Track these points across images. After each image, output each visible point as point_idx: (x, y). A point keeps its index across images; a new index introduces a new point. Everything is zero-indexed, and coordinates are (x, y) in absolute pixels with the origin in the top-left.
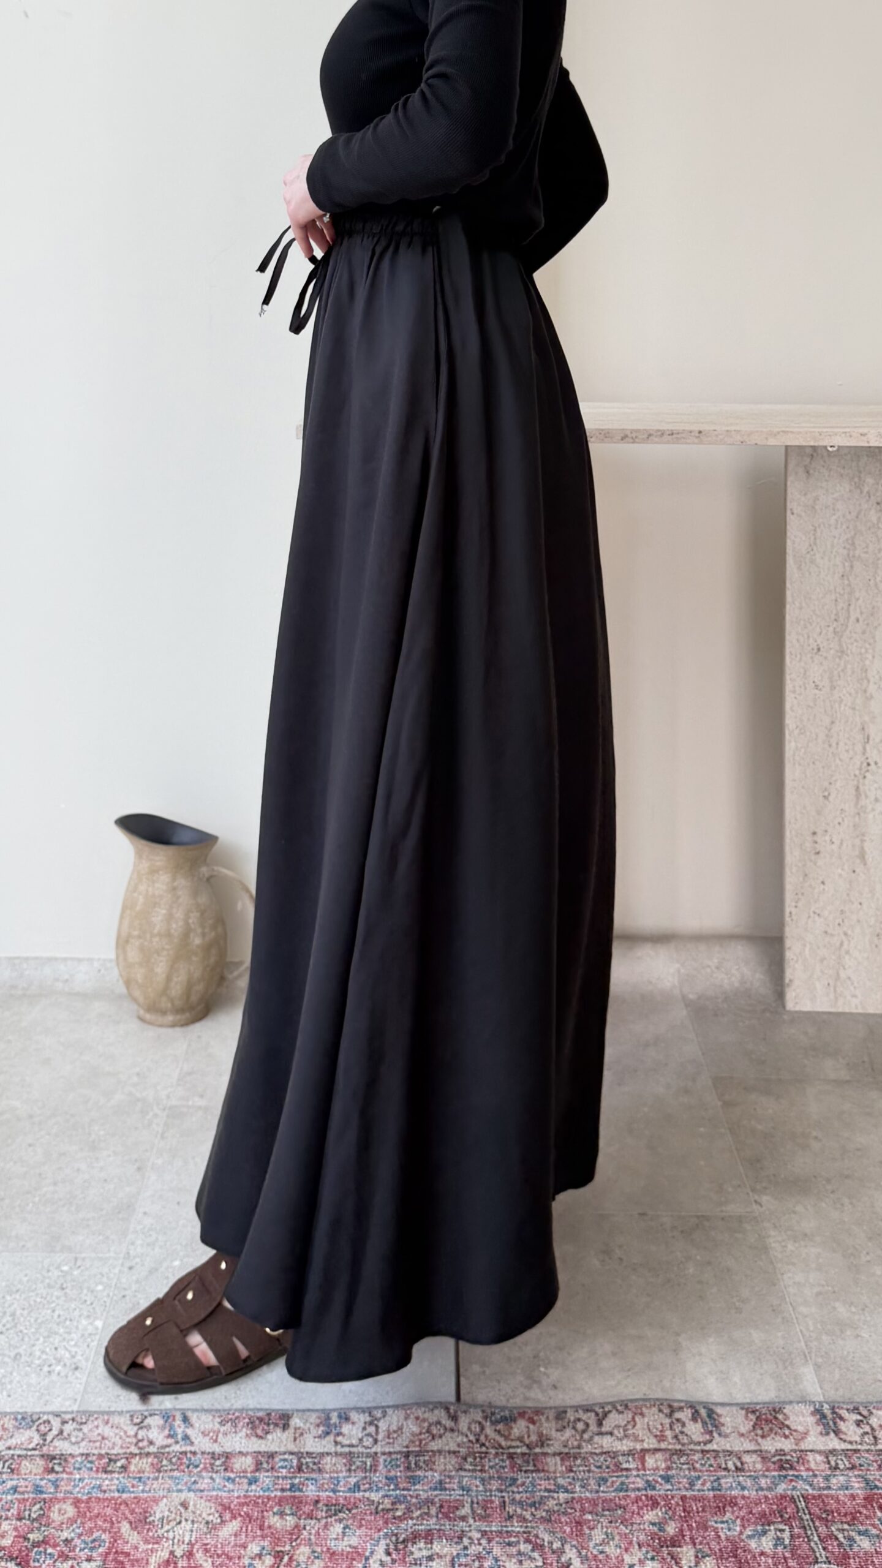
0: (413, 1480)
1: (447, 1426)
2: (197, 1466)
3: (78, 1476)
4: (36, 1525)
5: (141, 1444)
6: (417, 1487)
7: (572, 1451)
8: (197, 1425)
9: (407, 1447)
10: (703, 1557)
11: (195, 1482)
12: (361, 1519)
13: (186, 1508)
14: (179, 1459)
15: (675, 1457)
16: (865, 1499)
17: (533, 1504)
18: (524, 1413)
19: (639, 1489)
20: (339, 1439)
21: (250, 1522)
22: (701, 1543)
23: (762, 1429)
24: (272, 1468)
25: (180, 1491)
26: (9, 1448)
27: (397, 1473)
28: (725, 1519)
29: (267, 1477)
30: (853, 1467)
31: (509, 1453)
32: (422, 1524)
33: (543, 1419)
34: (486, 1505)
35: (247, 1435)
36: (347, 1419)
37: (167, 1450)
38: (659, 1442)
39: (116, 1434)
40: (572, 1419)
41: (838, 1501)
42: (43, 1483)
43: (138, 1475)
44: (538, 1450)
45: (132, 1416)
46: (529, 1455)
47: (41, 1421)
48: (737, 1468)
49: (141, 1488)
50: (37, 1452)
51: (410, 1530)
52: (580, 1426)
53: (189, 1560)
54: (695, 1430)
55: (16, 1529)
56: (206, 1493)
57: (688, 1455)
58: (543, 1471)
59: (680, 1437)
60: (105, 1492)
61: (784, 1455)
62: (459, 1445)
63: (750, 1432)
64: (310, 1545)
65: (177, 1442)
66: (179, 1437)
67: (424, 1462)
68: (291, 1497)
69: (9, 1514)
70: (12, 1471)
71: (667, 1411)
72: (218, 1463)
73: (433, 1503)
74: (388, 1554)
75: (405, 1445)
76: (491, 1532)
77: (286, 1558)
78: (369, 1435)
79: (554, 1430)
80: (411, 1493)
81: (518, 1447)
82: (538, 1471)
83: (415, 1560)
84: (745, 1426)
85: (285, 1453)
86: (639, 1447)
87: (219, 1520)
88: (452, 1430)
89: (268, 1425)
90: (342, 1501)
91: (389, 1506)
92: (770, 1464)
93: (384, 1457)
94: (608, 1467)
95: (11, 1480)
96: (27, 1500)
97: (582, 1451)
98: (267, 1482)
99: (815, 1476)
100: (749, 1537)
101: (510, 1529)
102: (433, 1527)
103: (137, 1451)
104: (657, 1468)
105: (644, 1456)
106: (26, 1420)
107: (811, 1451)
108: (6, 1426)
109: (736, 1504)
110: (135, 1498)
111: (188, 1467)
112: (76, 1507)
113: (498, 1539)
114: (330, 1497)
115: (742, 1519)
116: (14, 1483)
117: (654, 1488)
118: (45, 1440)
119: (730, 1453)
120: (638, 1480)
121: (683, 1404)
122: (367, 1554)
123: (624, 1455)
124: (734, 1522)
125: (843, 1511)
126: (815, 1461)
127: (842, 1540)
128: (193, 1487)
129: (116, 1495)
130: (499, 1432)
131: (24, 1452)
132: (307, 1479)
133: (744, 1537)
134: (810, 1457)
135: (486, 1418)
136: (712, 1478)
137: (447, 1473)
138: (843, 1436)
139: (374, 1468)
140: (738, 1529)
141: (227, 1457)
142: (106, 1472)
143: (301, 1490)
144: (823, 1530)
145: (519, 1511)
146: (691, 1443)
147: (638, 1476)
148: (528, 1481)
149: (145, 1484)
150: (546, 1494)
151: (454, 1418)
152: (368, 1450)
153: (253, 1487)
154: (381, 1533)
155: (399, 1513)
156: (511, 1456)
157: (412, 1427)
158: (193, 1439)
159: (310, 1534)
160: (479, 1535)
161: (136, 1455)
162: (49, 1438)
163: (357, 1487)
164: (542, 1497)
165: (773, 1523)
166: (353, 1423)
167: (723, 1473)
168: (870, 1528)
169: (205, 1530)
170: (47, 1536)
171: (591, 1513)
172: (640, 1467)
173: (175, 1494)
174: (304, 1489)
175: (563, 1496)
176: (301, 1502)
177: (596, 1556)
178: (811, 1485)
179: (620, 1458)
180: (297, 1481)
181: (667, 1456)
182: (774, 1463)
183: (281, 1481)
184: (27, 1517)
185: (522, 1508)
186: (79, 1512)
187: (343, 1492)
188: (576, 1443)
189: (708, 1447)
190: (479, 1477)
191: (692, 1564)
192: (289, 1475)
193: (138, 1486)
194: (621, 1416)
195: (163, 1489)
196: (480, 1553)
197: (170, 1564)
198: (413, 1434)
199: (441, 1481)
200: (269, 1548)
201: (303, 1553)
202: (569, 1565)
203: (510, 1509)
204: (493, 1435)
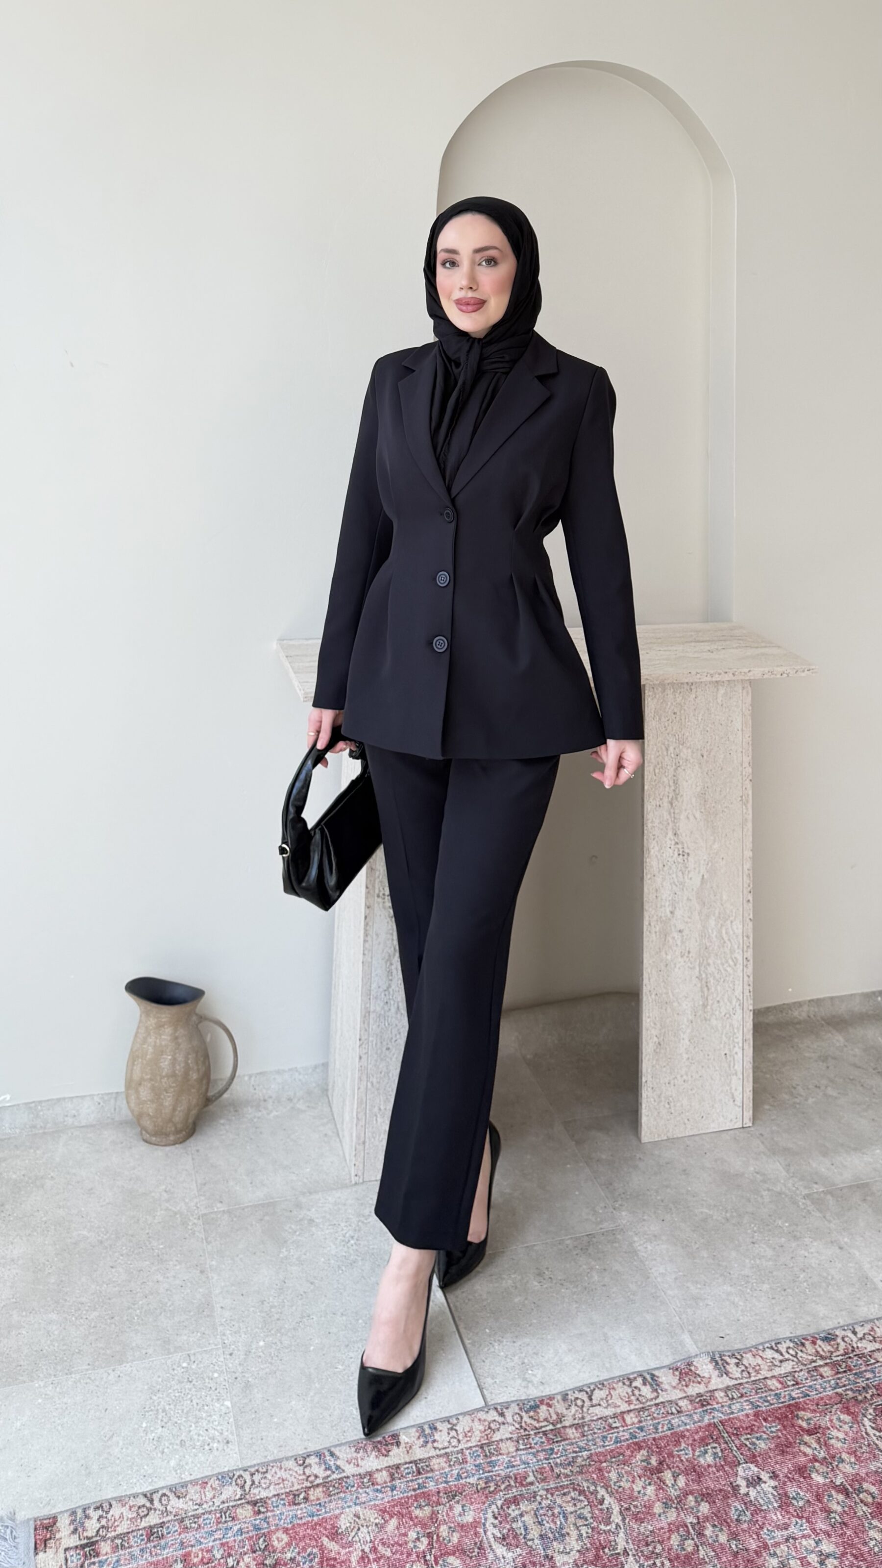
0: (492, 1464)
1: (500, 1421)
2: (353, 1486)
3: (278, 1512)
4: (266, 1553)
5: (310, 1479)
6: (497, 1468)
7: (580, 1422)
8: (341, 1457)
9: (480, 1442)
10: (678, 1476)
11: (357, 1498)
12: (470, 1498)
13: (359, 1518)
14: (339, 1484)
15: (641, 1413)
16: (755, 1415)
17: (569, 1464)
18: (543, 1400)
19: (627, 1440)
20: (435, 1445)
21: (403, 1516)
22: (673, 1467)
23: (685, 1380)
24: (402, 1476)
25: (349, 1507)
26: (223, 1502)
27: (481, 1461)
28: (682, 1448)
29: (401, 1483)
30: (742, 1396)
31: (543, 1432)
32: (508, 1494)
33: (555, 1402)
34: (541, 1471)
35: (377, 1457)
36: (436, 1430)
37: (329, 1479)
38: (629, 1405)
39: (291, 1475)
40: (573, 1399)
41: (740, 1420)
42: (257, 1522)
43: (318, 1502)
44: (559, 1426)
45: (296, 1459)
46: (555, 1429)
47: (236, 1477)
48: (678, 1412)
49: (323, 1510)
50: (243, 1501)
51: (503, 1499)
52: (579, 1403)
53: (376, 1553)
54: (646, 1391)
55: (254, 1559)
57: (648, 1410)
58: (567, 1439)
59: (640, 1398)
60: (301, 1518)
61: (702, 1396)
62: (511, 1433)
63: (678, 1384)
64: (446, 1524)
65: (334, 1472)
66: (333, 1468)
67: (495, 1449)
68: (421, 1493)
69: (245, 1549)
70: (233, 1518)
71: (627, 1383)
72: (365, 1480)
73: (510, 1477)
74: (496, 1518)
75: (478, 1439)
76: (551, 1488)
77: (435, 1537)
78: (453, 1437)
79: (564, 1409)
80: (494, 1473)
81: (546, 1426)
82: (564, 1440)
83: (513, 1518)
84: (675, 1381)
85: (406, 1463)
86: (618, 1411)
87: (383, 1521)
88: (504, 1424)
89: (386, 1445)
90: (454, 1488)
91: (484, 1485)
92: (696, 1404)
93: (469, 1451)
94: (604, 1428)
95: (236, 1525)
96: (253, 1537)
97: (585, 1420)
98: (402, 1487)
99: (723, 1406)
100: (699, 1456)
101: (562, 1484)
102: (516, 1494)
103: (309, 1485)
104: (633, 1424)
105: (623, 1416)
106: (225, 1478)
107: (716, 1390)
108: (214, 1486)
109: (685, 1436)
110: (323, 1518)
111: (347, 1488)
112: (287, 1534)
113: (557, 1493)
114: (444, 1487)
115: (692, 1445)
116: (238, 1527)
117: (636, 1438)
118: (245, 1491)
119: (670, 1402)
120: (625, 1434)
121: (635, 1375)
122: (483, 1521)
123: (611, 1418)
124: (687, 1449)
125: (744, 1426)
126: (720, 1395)
127: (749, 1446)
128: (358, 1502)
129: (310, 1519)
130: (531, 1417)
131: (235, 1503)
132: (427, 1478)
133: (695, 1457)
134: (717, 1394)
135: (521, 1409)
136: (666, 1422)
137: (510, 1455)
138: (731, 1376)
139: (465, 1461)
140: (691, 1452)
141: (370, 1475)
142: (295, 1504)
143: (426, 1487)
144: (737, 1442)
145: (562, 1470)
146: (647, 1401)
147: (624, 1431)
148: (561, 1448)
149: (326, 1507)
150: (575, 1455)
151: (502, 1414)
152: (456, 1449)
153: (395, 1492)
154: (486, 1505)
155: (492, 1489)
156: (545, 1433)
157: (478, 1427)
158: (344, 1468)
159: (443, 1516)
160: (545, 1493)
161: (310, 1488)
162: (247, 1489)
163: (460, 1476)
164: (573, 1457)
165: (710, 1443)
166: (441, 1433)
167: (673, 1417)
168: (762, 1434)
169: (377, 1530)
170: (277, 1559)
171: (605, 1462)
172: (623, 1424)
173: (347, 1510)
174: (427, 1485)
175: (585, 1454)
176: (429, 1495)
177: (617, 1491)
178: (722, 1413)
179: (610, 1421)
180: (421, 1481)
181: (636, 1412)
182: (697, 1403)
183: (410, 1484)
184: (258, 1549)
185: (564, 1468)
186: (291, 1537)
187: (453, 1481)
188: (580, 1416)
189: (658, 1401)
190: (531, 1453)
191: (673, 1482)
192: (414, 1478)
193: (321, 1510)
194: (602, 1392)
195: (338, 1508)
196: (550, 1504)
197: (363, 1558)
198: (481, 1432)
199: (509, 1461)
200: (422, 1532)
201: (444, 1530)
202: (603, 1500)
203: (557, 1470)
204: (529, 1421)
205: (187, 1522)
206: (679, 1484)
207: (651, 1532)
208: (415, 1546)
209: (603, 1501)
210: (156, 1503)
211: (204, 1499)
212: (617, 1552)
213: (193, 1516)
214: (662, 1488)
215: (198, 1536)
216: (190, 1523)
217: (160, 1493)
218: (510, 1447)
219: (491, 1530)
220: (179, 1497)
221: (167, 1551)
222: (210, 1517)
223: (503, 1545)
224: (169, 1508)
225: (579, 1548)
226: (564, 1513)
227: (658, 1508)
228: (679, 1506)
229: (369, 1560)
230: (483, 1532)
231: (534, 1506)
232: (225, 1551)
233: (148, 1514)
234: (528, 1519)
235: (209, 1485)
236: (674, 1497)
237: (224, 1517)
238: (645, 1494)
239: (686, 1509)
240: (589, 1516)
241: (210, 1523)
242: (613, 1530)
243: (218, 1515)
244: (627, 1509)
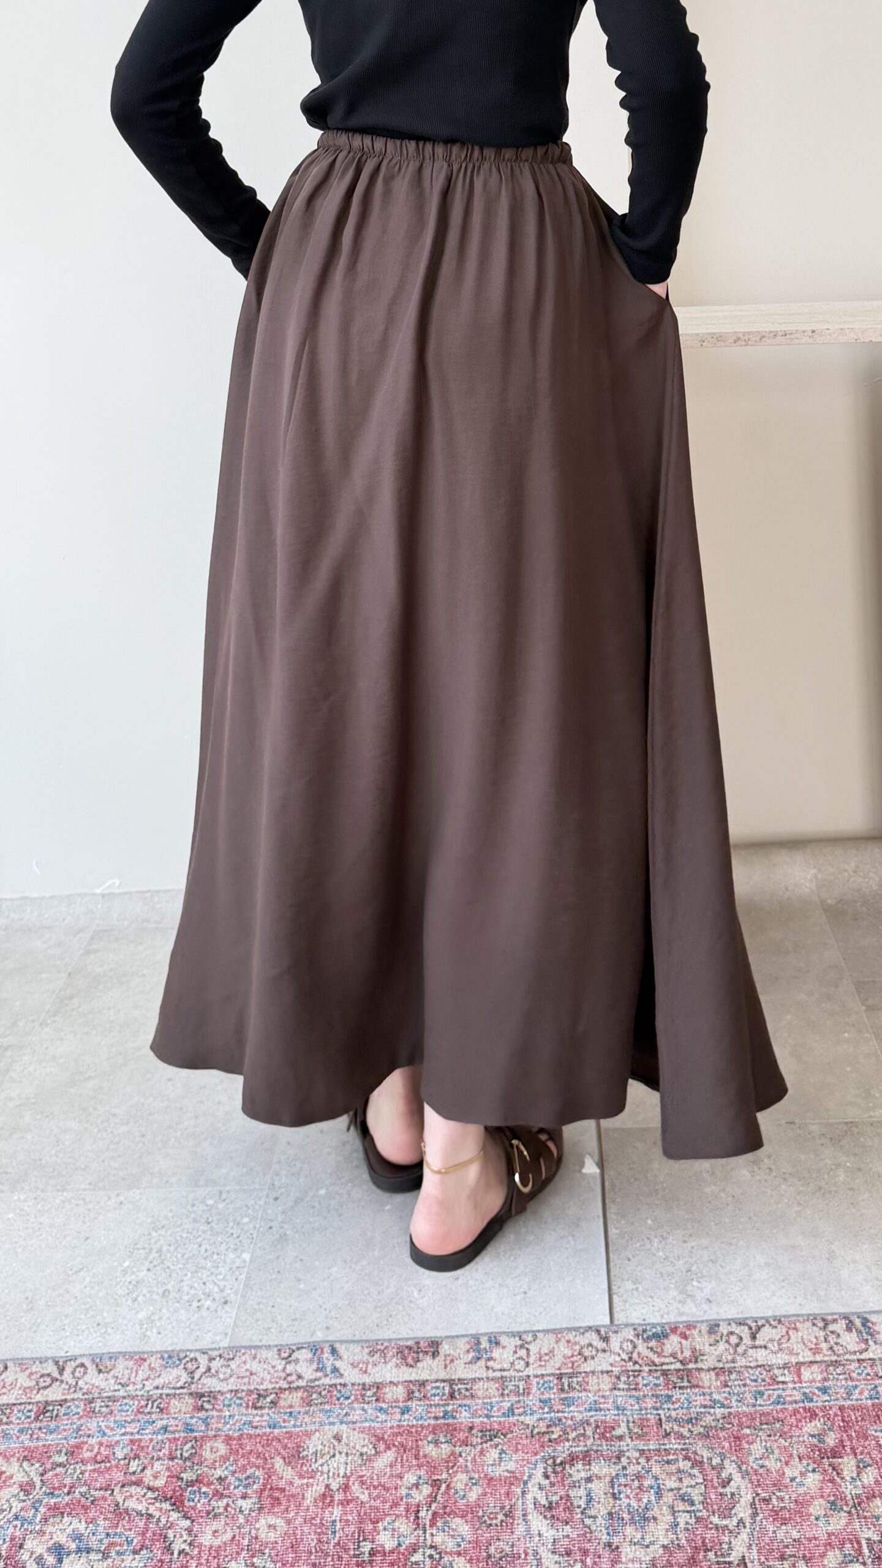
0: (567, 1402)
1: (599, 1347)
2: (348, 1398)
3: (227, 1413)
4: (188, 1464)
5: (289, 1379)
6: (572, 1408)
7: (727, 1366)
8: (345, 1357)
9: (559, 1369)
10: (865, 1467)
11: (346, 1414)
12: (517, 1444)
13: (339, 1441)
14: (329, 1392)
15: (831, 1368)
17: (690, 1421)
18: (676, 1328)
19: (796, 1402)
20: (490, 1364)
21: (405, 1451)
22: (862, 1453)
24: (424, 1397)
25: (333, 1424)
26: (157, 1388)
27: (553, 1395)
29: (420, 1405)
31: (664, 1370)
32: (578, 1446)
33: (695, 1332)
34: (643, 1424)
35: (397, 1365)
36: (497, 1343)
37: (317, 1383)
38: (814, 1354)
39: (264, 1369)
40: (725, 1332)
42: (193, 1421)
43: (288, 1410)
45: (279, 1350)
46: (683, 1371)
47: (187, 1359)
49: (292, 1423)
50: (185, 1391)
51: (567, 1452)
52: (734, 1340)
53: (345, 1493)
54: (850, 1341)
55: (168, 1469)
56: (358, 1425)
57: (844, 1365)
58: (698, 1386)
59: (835, 1348)
60: (256, 1427)
62: (611, 1365)
64: (467, 1472)
65: (327, 1375)
66: (329, 1370)
67: (578, 1382)
68: (445, 1424)
69: (161, 1454)
70: (162, 1410)
71: (821, 1324)
72: (369, 1393)
73: (588, 1424)
74: (547, 1477)
75: (558, 1365)
76: (649, 1450)
77: (444, 1486)
78: (521, 1358)
79: (707, 1346)
80: (566, 1415)
81: (671, 1363)
82: (692, 1387)
83: (574, 1482)
85: (437, 1381)
86: (794, 1360)
87: (373, 1452)
88: (604, 1351)
89: (418, 1353)
90: (496, 1427)
91: (544, 1429)
93: (537, 1380)
94: (764, 1380)
95: (161, 1419)
96: (178, 1439)
97: (736, 1365)
98: (420, 1411)
101: (667, 1447)
102: (590, 1448)
103: (286, 1386)
104: (814, 1381)
105: (799, 1370)
106: (171, 1358)
108: (153, 1365)
110: (286, 1433)
111: (338, 1399)
112: (228, 1444)
113: (656, 1458)
114: (482, 1422)
116: (164, 1422)
117: (811, 1400)
118: (193, 1378)
120: (795, 1392)
121: (835, 1317)
122: (525, 1478)
123: (779, 1368)
128: (345, 1419)
129: (268, 1430)
130: (652, 1349)
131: (173, 1391)
132: (460, 1406)
135: (637, 1336)
136: (869, 1387)
137: (601, 1394)
139: (527, 1392)
141: (378, 1388)
142: (256, 1408)
143: (454, 1418)
145: (676, 1428)
146: (846, 1353)
147: (794, 1388)
148: (683, 1397)
149: (296, 1419)
150: (703, 1410)
151: (606, 1339)
152: (521, 1374)
153: (406, 1416)
154: (538, 1457)
155: (554, 1436)
156: (665, 1373)
157: (563, 1350)
158: (342, 1371)
159: (466, 1461)
160: (637, 1455)
161: (285, 1390)
162: (197, 1375)
163: (511, 1411)
164: (697, 1413)
166: (504, 1347)
167: (880, 1381)
169: (360, 1462)
170: (201, 1475)
171: (749, 1427)
172: (796, 1379)
173: (327, 1427)
174: (458, 1416)
175: (719, 1412)
176: (455, 1429)
177: (756, 1470)
179: (776, 1371)
180: (450, 1408)
181: (823, 1366)
183: (433, 1409)
184: (179, 1456)
185: (680, 1426)
186: (231, 1449)
187: (497, 1417)
188: (730, 1358)
189: (863, 1356)
190: (634, 1396)
191: (854, 1475)
192: (441, 1403)
193: (289, 1421)
194: (774, 1331)
195: (315, 1423)
196: (639, 1472)
197: (326, 1498)
198: (565, 1357)
199: (595, 1401)
200: (425, 1477)
201: (460, 1480)
202: (730, 1480)
203: (667, 1426)
204: (646, 1353)
205: (98, 1404)
206: (866, 1481)
207: (795, 1540)
208: (408, 1495)
209: (729, 1483)
210: (67, 1375)
211: (133, 1380)
212: (727, 1559)
213: (109, 1397)
214: (832, 1481)
215: (103, 1424)
216: (101, 1407)
217: (78, 1362)
218: (606, 1383)
219: (533, 1492)
220: (100, 1371)
221: (54, 1436)
222: (131, 1403)
223: (545, 1517)
224: (81, 1383)
225: (666, 1543)
226: (659, 1487)
227: (817, 1508)
228: (853, 1511)
229: (332, 1501)
230: (520, 1493)
231: (613, 1470)
232: (132, 1450)
233: (50, 1385)
234: (598, 1488)
235: (146, 1364)
236: (849, 1497)
237: (150, 1406)
238: (802, 1484)
239: (865, 1518)
240: (697, 1499)
241: (127, 1411)
242: (731, 1527)
243: (143, 1403)
244: (764, 1500)
